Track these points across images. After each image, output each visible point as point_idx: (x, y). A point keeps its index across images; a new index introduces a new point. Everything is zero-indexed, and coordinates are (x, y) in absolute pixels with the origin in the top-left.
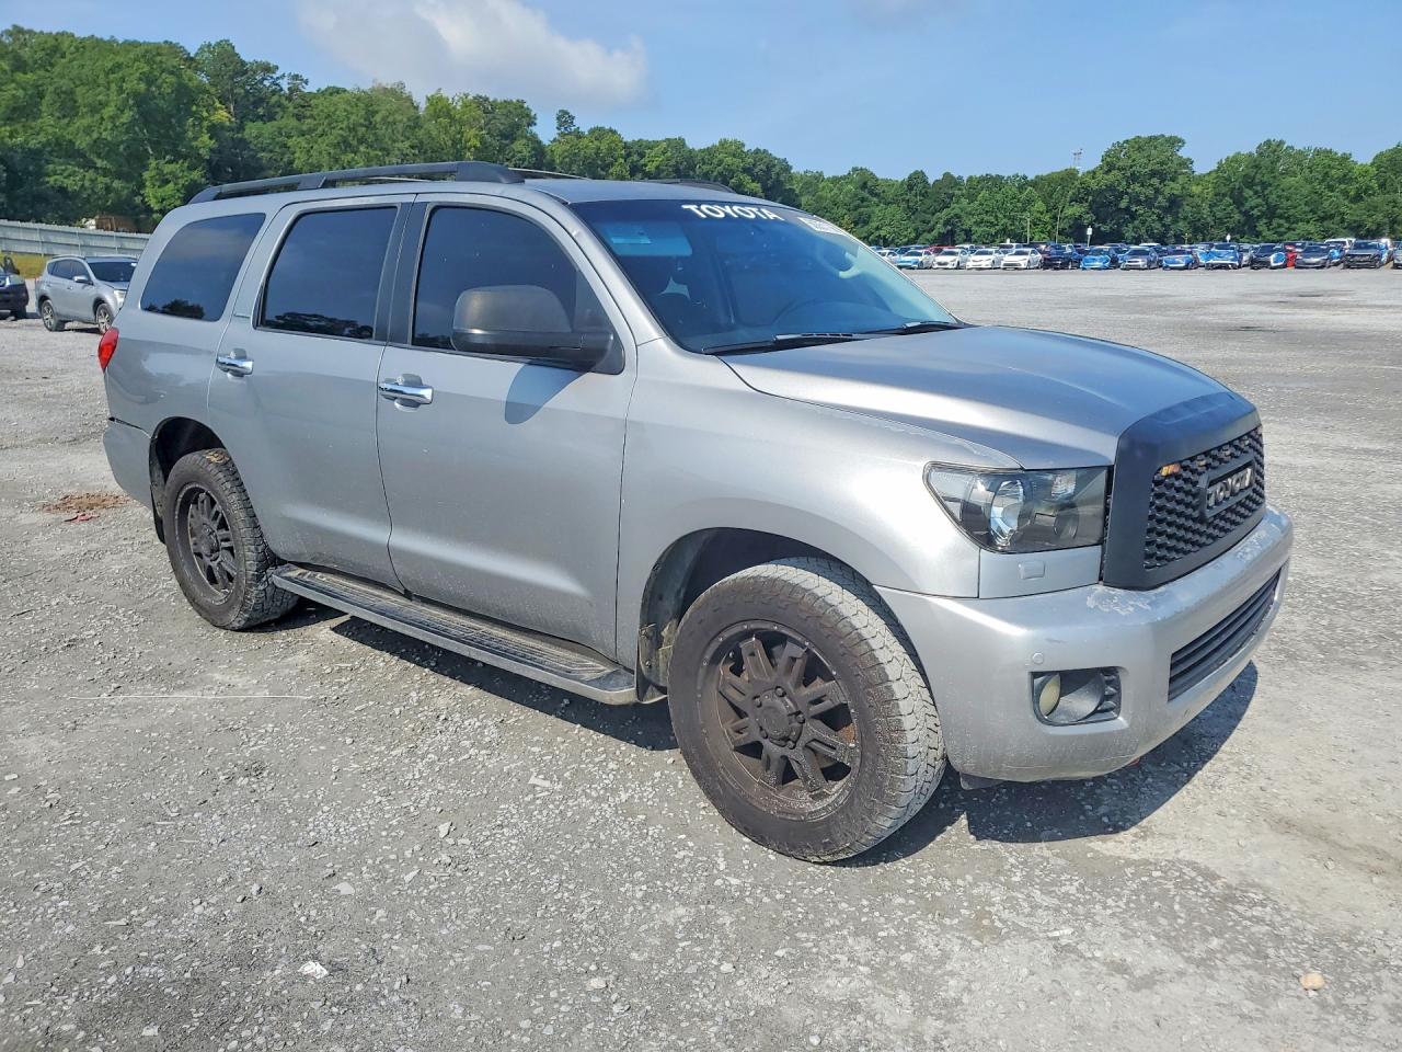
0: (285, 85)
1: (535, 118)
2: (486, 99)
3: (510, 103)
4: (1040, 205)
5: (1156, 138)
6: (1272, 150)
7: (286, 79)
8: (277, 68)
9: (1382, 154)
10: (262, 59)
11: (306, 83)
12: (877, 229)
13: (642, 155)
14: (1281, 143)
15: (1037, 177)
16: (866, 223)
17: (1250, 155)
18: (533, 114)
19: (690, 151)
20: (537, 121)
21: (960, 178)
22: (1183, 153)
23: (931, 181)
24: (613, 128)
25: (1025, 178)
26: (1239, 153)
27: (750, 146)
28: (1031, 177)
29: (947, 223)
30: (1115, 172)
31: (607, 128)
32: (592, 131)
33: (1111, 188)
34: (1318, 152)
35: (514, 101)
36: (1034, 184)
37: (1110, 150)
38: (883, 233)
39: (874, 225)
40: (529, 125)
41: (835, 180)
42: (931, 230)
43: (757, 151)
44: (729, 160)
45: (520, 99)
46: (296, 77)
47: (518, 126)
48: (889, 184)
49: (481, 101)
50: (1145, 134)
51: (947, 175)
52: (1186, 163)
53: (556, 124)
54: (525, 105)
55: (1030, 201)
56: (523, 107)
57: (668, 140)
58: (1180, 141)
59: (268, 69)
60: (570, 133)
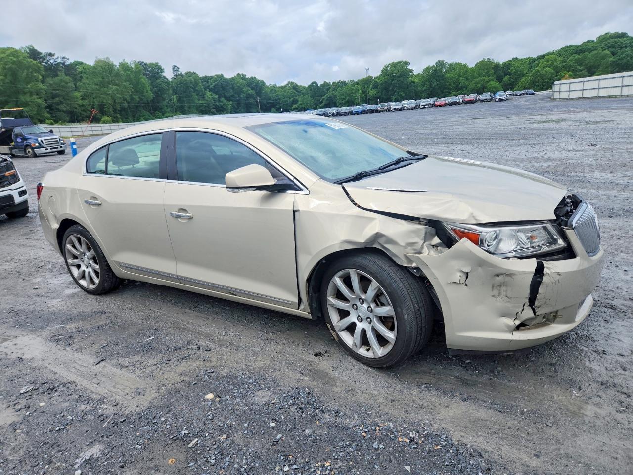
0: (59, 61)
1: (164, 69)
2: (143, 63)
3: (153, 64)
4: (361, 91)
5: (399, 63)
6: (441, 63)
8: (55, 54)
9: (478, 63)
10: (49, 51)
11: (68, 60)
12: (301, 104)
13: (208, 82)
14: (443, 61)
15: (358, 80)
16: (296, 104)
17: (434, 66)
18: (162, 68)
19: (226, 79)
20: (165, 71)
21: (330, 83)
22: (409, 67)
23: (319, 85)
24: (195, 72)
25: (353, 81)
26: (429, 66)
27: (248, 76)
28: (356, 80)
29: (327, 100)
30: (386, 77)
31: (192, 72)
32: (186, 74)
33: (386, 82)
34: (456, 64)
35: (154, 63)
36: (357, 83)
37: (384, 69)
38: (303, 106)
39: (300, 103)
40: (161, 72)
41: (282, 87)
42: (322, 102)
43: (252, 77)
44: (241, 81)
45: (157, 62)
46: (64, 58)
47: (158, 73)
48: (304, 88)
49: (141, 63)
50: (396, 61)
51: (325, 82)
52: (411, 71)
53: (172, 71)
54: (159, 64)
55: (357, 90)
56: (158, 65)
57: (216, 75)
58: (409, 63)
59: (51, 55)
60: (179, 75)
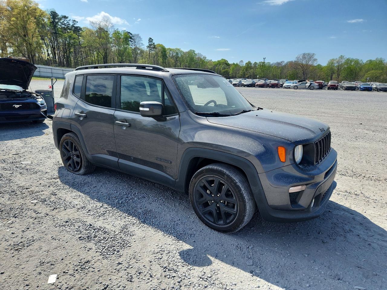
7: (71, 21)
